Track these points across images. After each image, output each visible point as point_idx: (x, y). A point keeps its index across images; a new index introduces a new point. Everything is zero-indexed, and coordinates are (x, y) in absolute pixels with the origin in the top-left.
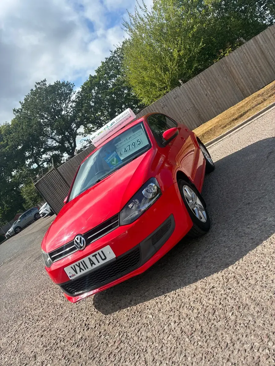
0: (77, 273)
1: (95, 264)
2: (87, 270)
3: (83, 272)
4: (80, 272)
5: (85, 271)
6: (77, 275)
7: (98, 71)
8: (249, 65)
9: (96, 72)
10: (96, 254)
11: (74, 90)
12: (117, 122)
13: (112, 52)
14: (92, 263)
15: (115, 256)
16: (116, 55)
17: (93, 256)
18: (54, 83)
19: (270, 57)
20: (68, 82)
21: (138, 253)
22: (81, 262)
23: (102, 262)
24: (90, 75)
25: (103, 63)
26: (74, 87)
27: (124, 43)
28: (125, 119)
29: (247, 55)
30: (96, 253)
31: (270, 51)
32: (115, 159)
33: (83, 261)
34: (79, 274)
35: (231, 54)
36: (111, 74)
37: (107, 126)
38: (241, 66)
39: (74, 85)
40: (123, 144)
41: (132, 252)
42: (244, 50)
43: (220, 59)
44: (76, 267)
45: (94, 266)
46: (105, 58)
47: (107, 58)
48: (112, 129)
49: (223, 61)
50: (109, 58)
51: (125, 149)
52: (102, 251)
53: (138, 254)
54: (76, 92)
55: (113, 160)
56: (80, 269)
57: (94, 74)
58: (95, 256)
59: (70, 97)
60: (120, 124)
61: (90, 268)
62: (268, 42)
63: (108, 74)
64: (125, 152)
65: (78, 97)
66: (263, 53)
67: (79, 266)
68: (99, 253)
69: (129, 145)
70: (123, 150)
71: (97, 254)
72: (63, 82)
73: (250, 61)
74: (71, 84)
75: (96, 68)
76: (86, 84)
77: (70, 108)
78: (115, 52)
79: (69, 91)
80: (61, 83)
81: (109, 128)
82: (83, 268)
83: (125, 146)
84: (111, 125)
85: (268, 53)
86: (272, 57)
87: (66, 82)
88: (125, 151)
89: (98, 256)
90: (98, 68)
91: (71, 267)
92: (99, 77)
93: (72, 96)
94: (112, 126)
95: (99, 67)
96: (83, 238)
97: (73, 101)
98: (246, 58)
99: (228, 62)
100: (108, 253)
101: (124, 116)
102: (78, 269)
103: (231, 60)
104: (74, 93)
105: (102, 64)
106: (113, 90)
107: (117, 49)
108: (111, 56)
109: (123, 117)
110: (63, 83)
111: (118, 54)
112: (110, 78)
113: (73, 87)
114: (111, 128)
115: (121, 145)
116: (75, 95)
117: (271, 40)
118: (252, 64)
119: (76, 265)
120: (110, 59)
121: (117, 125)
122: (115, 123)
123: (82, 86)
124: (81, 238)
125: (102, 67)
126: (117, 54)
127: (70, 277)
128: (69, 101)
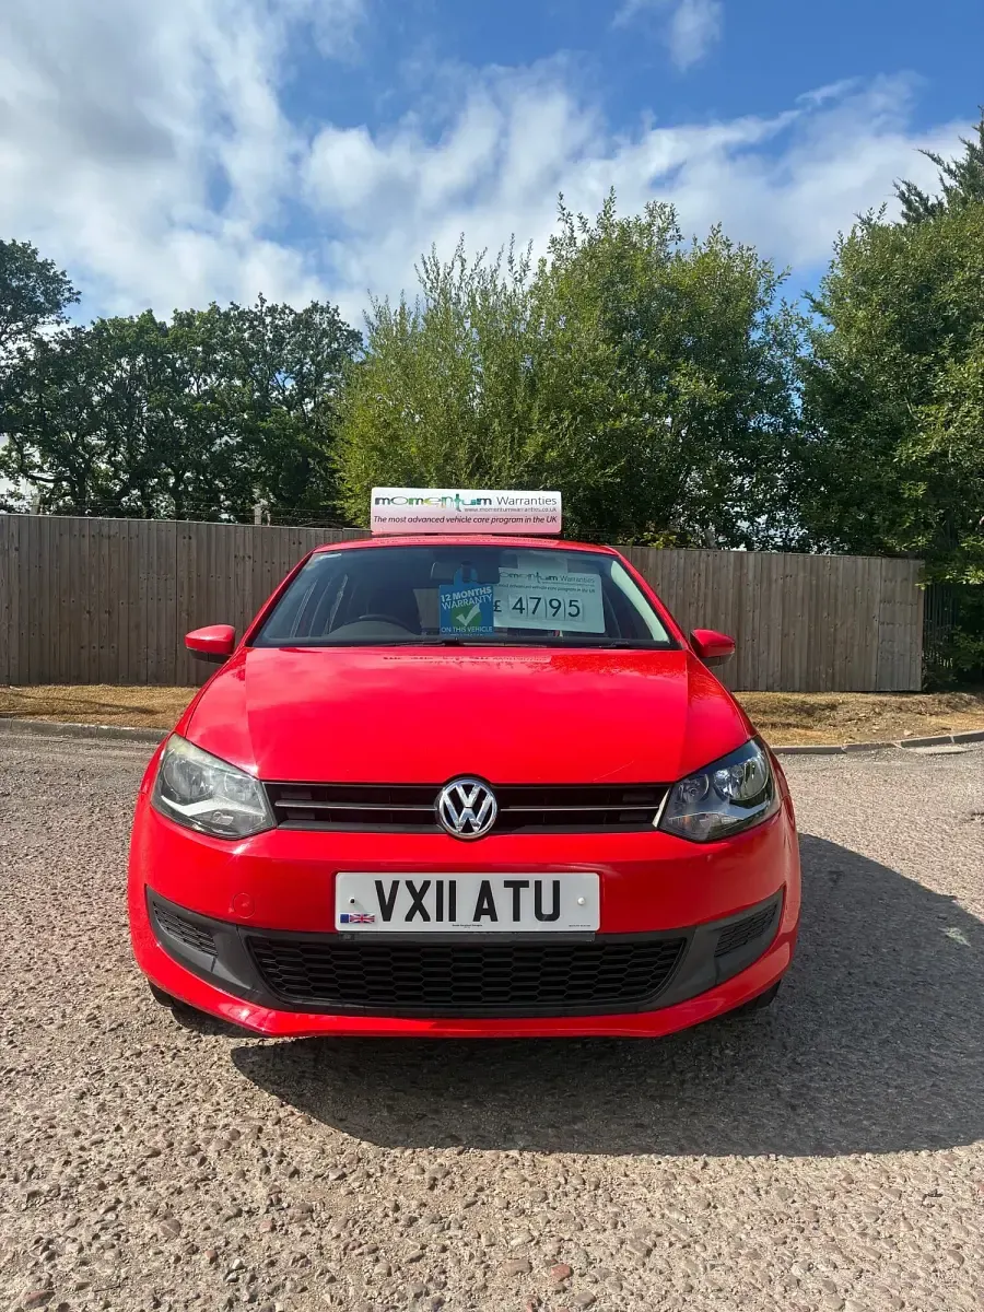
0: (387, 915)
1: (494, 918)
2: (446, 926)
3: (418, 925)
4: (409, 918)
5: (433, 926)
6: (381, 926)
7: (185, 320)
8: (693, 609)
9: (175, 319)
10: (528, 882)
11: (66, 311)
12: (499, 507)
13: (263, 301)
14: (485, 907)
15: (595, 926)
16: (268, 320)
17: (507, 884)
18: (11, 242)
19: (749, 628)
20: (63, 273)
21: (674, 956)
22: (440, 884)
23: (529, 924)
24: (150, 312)
25: (215, 309)
26: (74, 304)
27: (315, 305)
28: (531, 515)
29: (703, 585)
30: (532, 877)
31: (757, 611)
32: (476, 610)
33: (453, 884)
34: (397, 924)
35: (668, 552)
36: (218, 358)
37: (457, 495)
38: (674, 598)
39: (77, 300)
40: (519, 582)
41: (652, 945)
42: (703, 566)
43: (635, 544)
44: (403, 891)
45: (486, 924)
46: (232, 303)
47: (238, 308)
48: (469, 515)
49: (639, 554)
50: (243, 312)
51: (520, 600)
52: (556, 884)
53: (668, 961)
54: (67, 322)
55: (466, 610)
56: (418, 907)
57: (165, 318)
58: (516, 886)
59: (36, 322)
60: (506, 521)
61: (465, 922)
62: (765, 585)
63: (210, 350)
64: (514, 608)
65: (65, 343)
66: (739, 604)
67: (418, 896)
68: (538, 884)
69: (539, 599)
70: (513, 601)
71: (532, 885)
72: (49, 261)
73: (700, 604)
74: (70, 289)
75: (184, 309)
76: (118, 324)
77: (15, 353)
78: (272, 310)
79: (48, 301)
80: (40, 259)
81: (462, 507)
82: (432, 912)
83: (522, 594)
84: (473, 503)
85: (751, 614)
86: (753, 629)
87: (58, 269)
88: (518, 606)
89: (527, 896)
90: (189, 311)
91: (379, 884)
92: (176, 340)
93: (44, 323)
94: (476, 506)
95: (193, 311)
96: (490, 799)
97: (40, 344)
98: (696, 588)
99: (650, 566)
100: (580, 900)
101: (534, 506)
102: (404, 901)
103: (660, 567)
104: (58, 323)
105: (210, 312)
106: (198, 405)
107: (285, 307)
108: (255, 310)
109: (529, 506)
110: (45, 266)
111: (277, 322)
112: (208, 367)
113: (69, 300)
114: (466, 510)
115: (512, 581)
116: (55, 329)
117: (774, 586)
118: (702, 612)
119: (409, 884)
120: (243, 315)
121: (491, 515)
122: (493, 506)
123: (103, 321)
124: (482, 796)
125: (205, 319)
126: (274, 318)
127: (345, 919)
128: (27, 329)
